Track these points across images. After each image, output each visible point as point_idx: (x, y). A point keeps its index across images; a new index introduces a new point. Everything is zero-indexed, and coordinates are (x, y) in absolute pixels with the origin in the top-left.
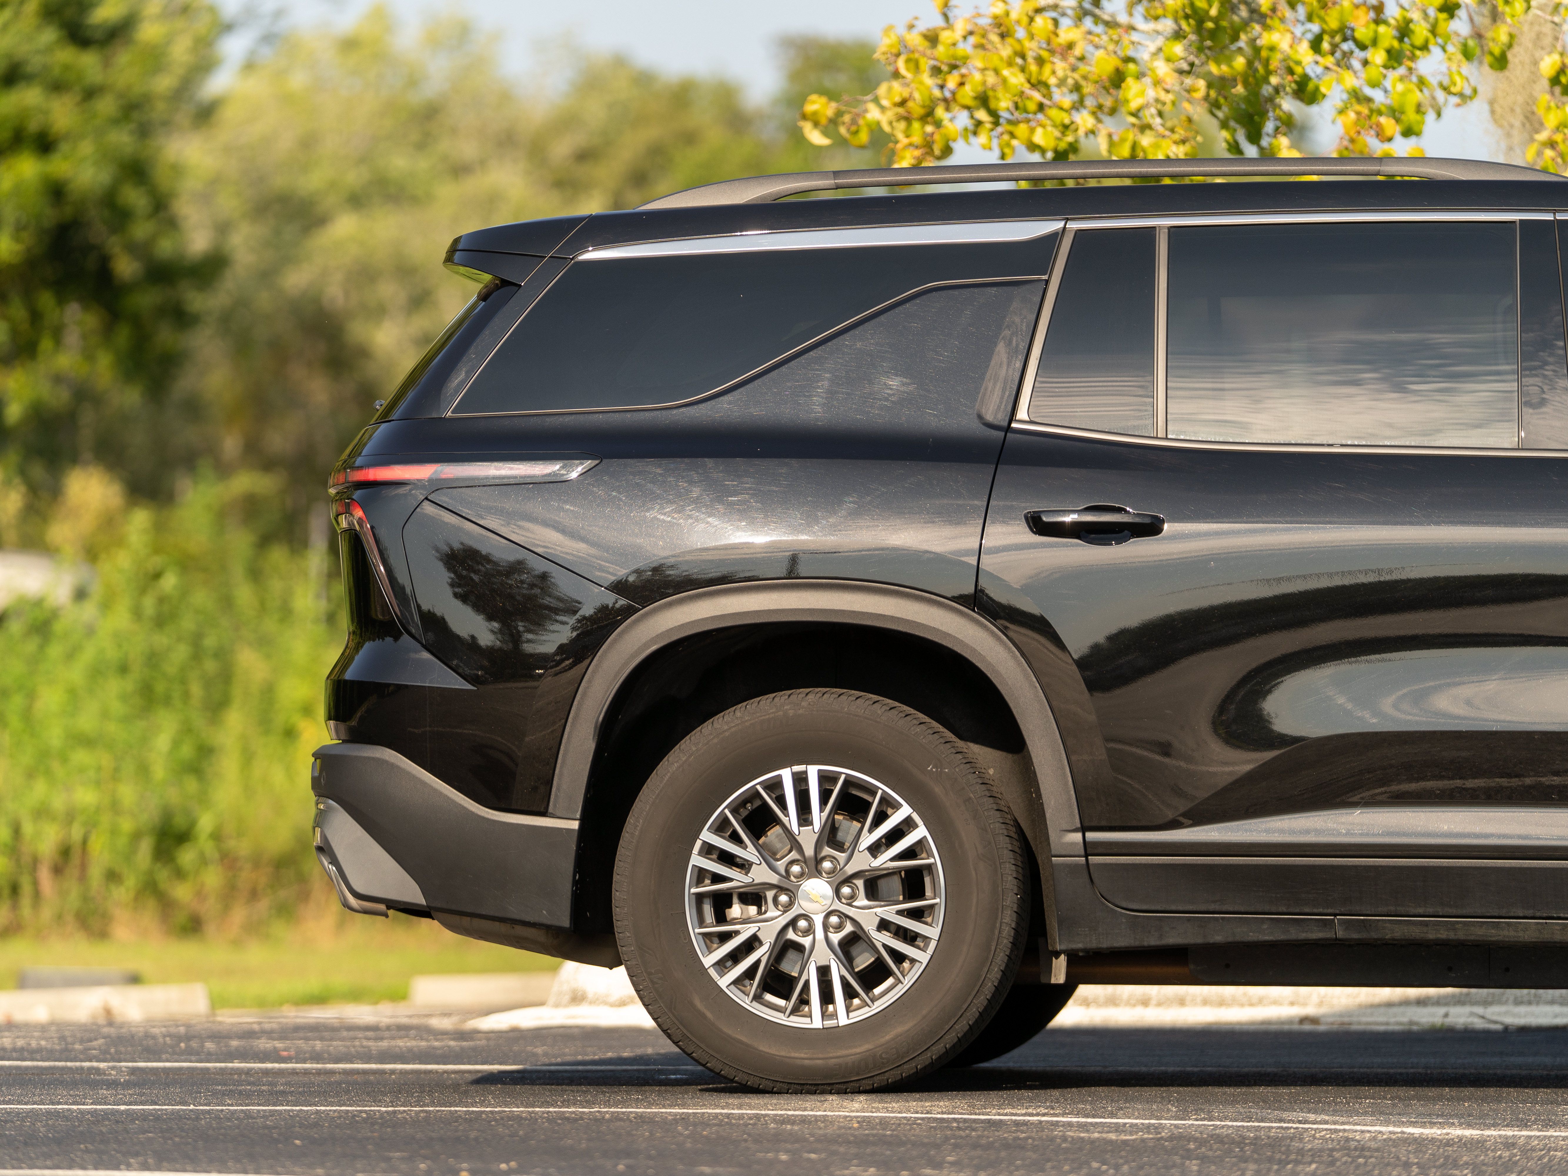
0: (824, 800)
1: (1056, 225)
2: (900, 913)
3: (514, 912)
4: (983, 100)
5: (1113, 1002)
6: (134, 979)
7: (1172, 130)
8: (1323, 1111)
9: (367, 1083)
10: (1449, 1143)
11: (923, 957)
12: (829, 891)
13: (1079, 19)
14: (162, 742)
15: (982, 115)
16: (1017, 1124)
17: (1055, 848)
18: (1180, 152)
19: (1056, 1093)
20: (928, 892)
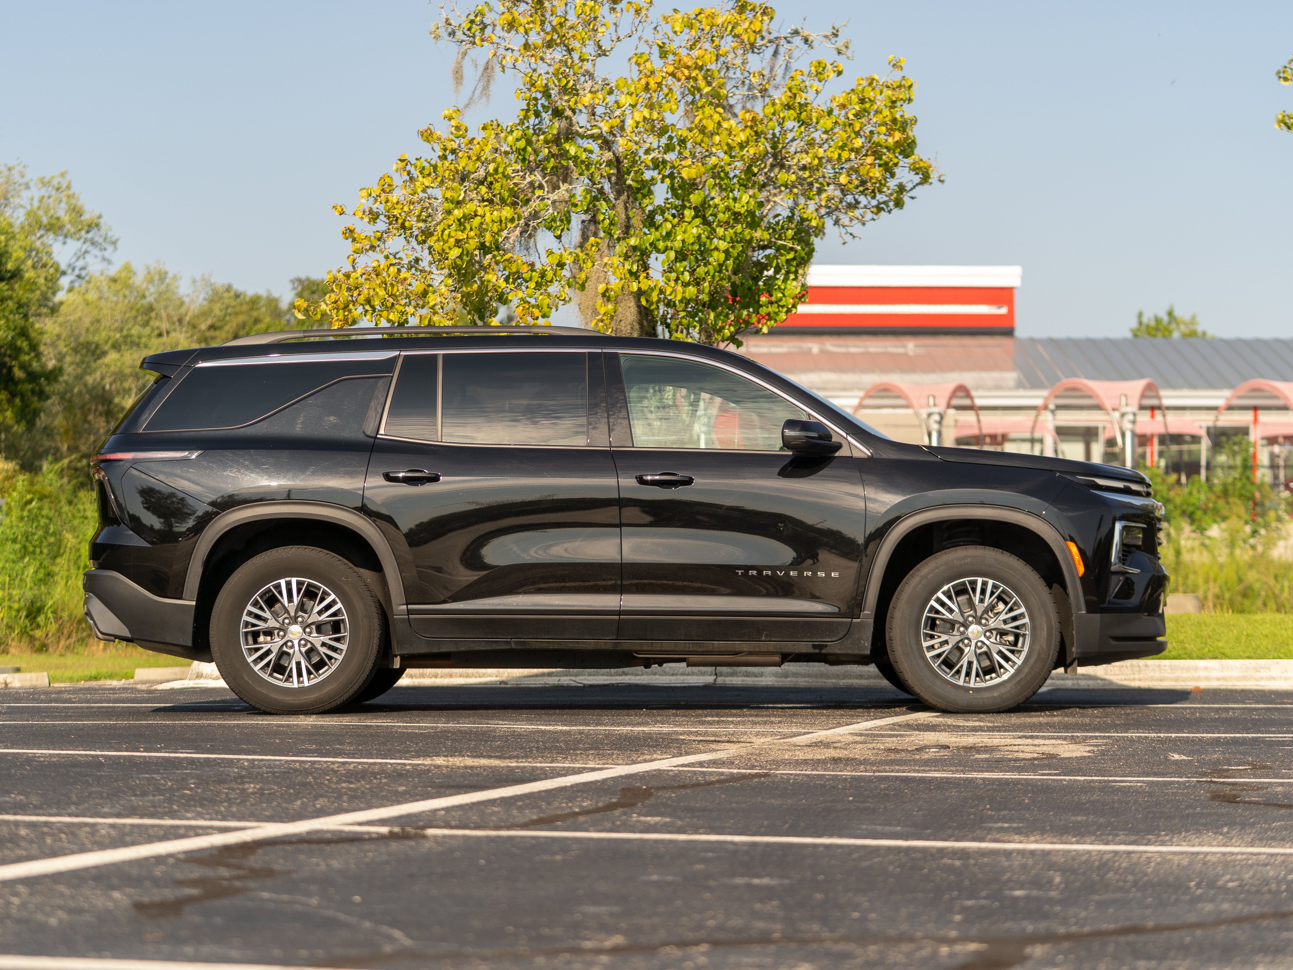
0: (298, 593)
1: (396, 353)
2: (330, 639)
3: (168, 640)
4: (368, 301)
5: (422, 676)
6: (18, 670)
7: (447, 314)
8: (506, 720)
9: (107, 712)
10: (556, 732)
11: (340, 658)
12: (301, 630)
13: (409, 269)
14: (31, 570)
15: (368, 307)
16: (377, 726)
17: (395, 612)
18: (450, 323)
19: (395, 713)
20: (342, 631)
